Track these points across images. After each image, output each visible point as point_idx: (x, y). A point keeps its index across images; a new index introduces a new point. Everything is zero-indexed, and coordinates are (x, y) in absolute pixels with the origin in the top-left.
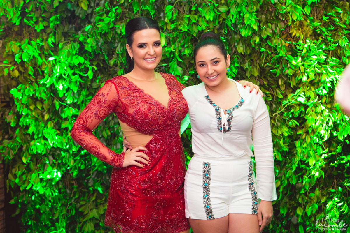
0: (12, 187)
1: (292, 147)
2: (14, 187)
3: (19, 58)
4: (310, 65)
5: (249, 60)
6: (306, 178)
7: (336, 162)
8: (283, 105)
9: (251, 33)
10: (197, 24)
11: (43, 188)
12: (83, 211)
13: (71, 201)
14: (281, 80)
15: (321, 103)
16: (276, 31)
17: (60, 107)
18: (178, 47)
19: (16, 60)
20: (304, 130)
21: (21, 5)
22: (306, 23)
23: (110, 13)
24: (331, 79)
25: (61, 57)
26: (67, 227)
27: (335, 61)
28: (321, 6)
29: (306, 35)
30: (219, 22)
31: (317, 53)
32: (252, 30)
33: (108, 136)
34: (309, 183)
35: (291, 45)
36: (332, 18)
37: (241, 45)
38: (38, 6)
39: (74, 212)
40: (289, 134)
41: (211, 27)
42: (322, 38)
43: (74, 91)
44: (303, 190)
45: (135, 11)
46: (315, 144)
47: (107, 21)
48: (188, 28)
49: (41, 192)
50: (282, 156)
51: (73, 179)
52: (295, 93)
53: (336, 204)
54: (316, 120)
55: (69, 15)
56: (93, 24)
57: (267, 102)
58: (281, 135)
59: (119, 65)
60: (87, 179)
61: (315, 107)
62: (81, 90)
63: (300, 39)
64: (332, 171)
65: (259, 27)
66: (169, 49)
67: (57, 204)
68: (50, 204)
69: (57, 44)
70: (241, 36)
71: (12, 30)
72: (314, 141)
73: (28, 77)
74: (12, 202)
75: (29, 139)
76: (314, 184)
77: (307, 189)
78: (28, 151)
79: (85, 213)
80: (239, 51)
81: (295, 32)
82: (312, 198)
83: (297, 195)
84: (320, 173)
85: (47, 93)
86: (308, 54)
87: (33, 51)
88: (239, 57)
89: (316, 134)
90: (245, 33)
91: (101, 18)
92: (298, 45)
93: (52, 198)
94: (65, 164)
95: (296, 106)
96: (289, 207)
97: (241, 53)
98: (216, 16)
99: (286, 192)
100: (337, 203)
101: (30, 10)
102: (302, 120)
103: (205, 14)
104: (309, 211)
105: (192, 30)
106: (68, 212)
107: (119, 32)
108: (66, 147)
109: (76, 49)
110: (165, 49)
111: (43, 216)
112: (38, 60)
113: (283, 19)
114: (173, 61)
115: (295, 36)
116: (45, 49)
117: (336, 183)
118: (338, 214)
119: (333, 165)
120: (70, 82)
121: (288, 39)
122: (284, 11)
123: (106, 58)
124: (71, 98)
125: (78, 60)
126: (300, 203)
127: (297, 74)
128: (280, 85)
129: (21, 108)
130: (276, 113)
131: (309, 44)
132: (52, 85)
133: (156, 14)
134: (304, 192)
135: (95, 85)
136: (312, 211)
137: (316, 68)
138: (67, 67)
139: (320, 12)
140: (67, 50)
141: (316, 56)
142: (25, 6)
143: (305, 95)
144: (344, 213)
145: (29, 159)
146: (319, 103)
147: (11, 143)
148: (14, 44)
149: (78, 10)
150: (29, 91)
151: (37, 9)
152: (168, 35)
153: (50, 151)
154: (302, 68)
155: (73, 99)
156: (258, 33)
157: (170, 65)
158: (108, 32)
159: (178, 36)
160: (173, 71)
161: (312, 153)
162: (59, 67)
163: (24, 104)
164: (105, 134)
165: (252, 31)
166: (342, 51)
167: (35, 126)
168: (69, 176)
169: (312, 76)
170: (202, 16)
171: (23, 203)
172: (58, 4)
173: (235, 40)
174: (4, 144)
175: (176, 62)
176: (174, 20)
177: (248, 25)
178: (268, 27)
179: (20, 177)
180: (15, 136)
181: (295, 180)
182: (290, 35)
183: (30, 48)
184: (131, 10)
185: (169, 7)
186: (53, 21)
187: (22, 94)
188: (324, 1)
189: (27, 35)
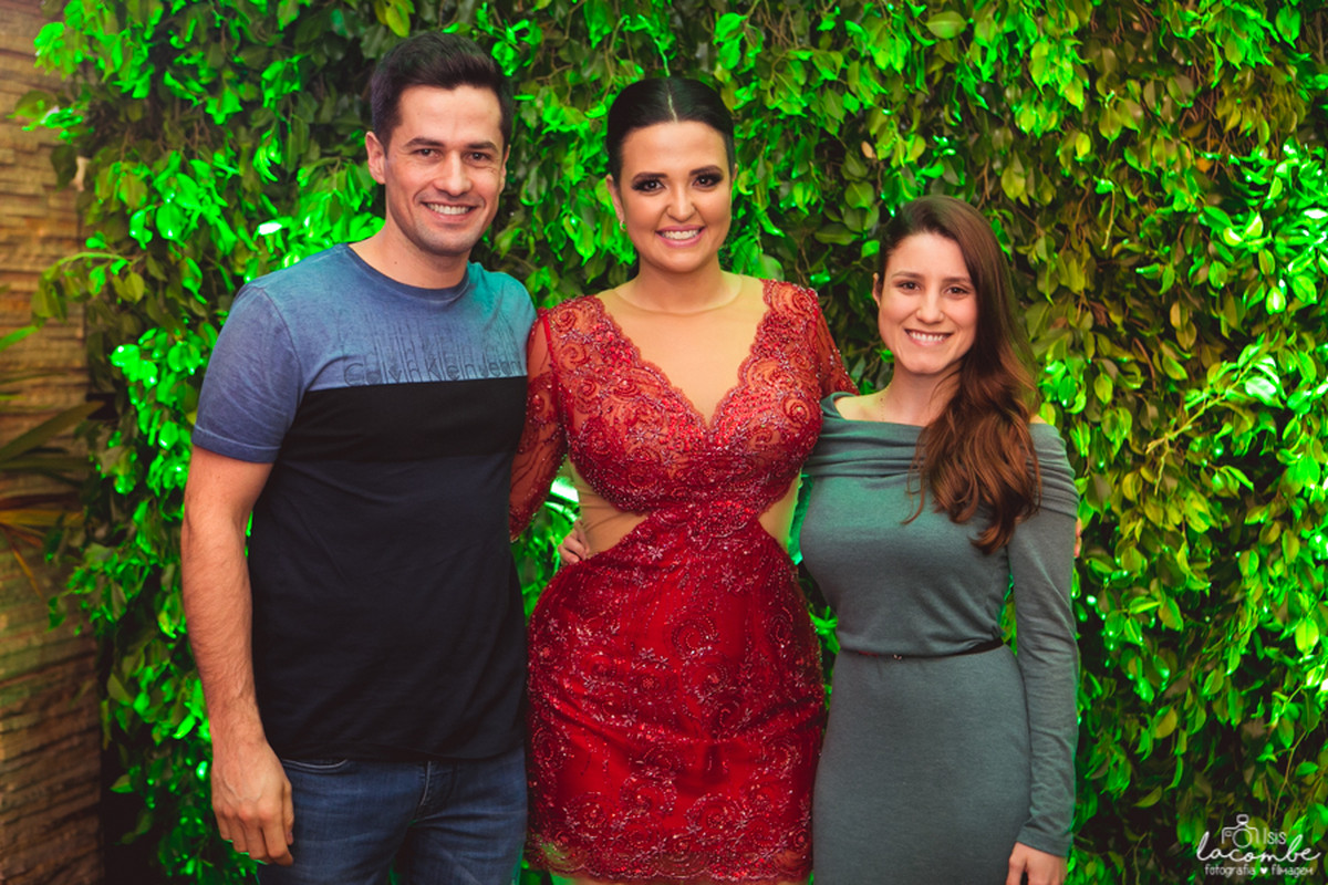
0: (124, 726)
1: (1226, 574)
2: (130, 729)
3: (145, 227)
4: (1298, 249)
5: (1048, 230)
6: (1282, 702)
8: (1187, 407)
9: (1059, 120)
10: (841, 86)
14: (1181, 308)
16: (1159, 112)
18: (766, 179)
19: (133, 233)
20: (1274, 507)
21: (154, 21)
22: (1281, 79)
23: (497, 47)
25: (307, 222)
29: (1282, 125)
30: (929, 79)
32: (1061, 108)
34: (1297, 722)
35: (1220, 168)
37: (1017, 166)
38: (218, 25)
40: (1212, 522)
41: (898, 95)
44: (1270, 748)
45: (596, 40)
46: (1318, 563)
48: (805, 105)
50: (1183, 610)
52: (1236, 361)
54: (1322, 467)
55: (340, 56)
57: (1123, 394)
58: (1179, 527)
59: (533, 251)
61: (1319, 416)
63: (1257, 142)
65: (1091, 94)
69: (290, 170)
70: (1018, 132)
71: (122, 119)
72: (1314, 552)
73: (182, 302)
74: (123, 786)
76: (1317, 724)
77: (1288, 745)
80: (1011, 193)
81: (1235, 116)
82: (1309, 781)
83: (1248, 767)
86: (1291, 203)
87: (201, 201)
88: (1009, 215)
89: (1324, 525)
90: (1034, 119)
92: (1250, 166)
95: (1240, 412)
96: (1215, 816)
97: (1018, 199)
98: (919, 52)
99: (1199, 756)
101: (188, 39)
102: (1264, 467)
103: (874, 45)
104: (1294, 833)
105: (822, 111)
107: (531, 122)
109: (365, 190)
112: (219, 234)
113: (1190, 63)
114: (746, 233)
115: (1236, 129)
116: (245, 191)
121: (1210, 143)
122: (1193, 30)
126: (1257, 799)
127: (1246, 282)
128: (1174, 329)
129: (155, 423)
130: (1160, 441)
131: (1296, 161)
133: (679, 50)
134: (1273, 758)
136: (1308, 835)
137: (1322, 257)
140: (330, 195)
141: (1325, 209)
142: (171, 25)
143: (1278, 368)
147: (116, 557)
148: (127, 172)
149: (376, 31)
150: (184, 357)
151: (216, 34)
154: (1267, 258)
156: (1085, 122)
157: (733, 250)
159: (766, 137)
161: (1306, 600)
163: (167, 407)
165: (1062, 113)
169: (1307, 292)
170: (863, 55)
171: (162, 793)
172: (293, 16)
173: (995, 147)
174: (90, 560)
175: (758, 238)
176: (751, 71)
177: (1046, 86)
178: (1127, 94)
179: (153, 690)
180: (132, 529)
181: (1236, 708)
182: (1219, 125)
183: (186, 189)
184: (580, 33)
185: (729, 21)
186: (277, 80)
187: (159, 366)
189: (176, 137)
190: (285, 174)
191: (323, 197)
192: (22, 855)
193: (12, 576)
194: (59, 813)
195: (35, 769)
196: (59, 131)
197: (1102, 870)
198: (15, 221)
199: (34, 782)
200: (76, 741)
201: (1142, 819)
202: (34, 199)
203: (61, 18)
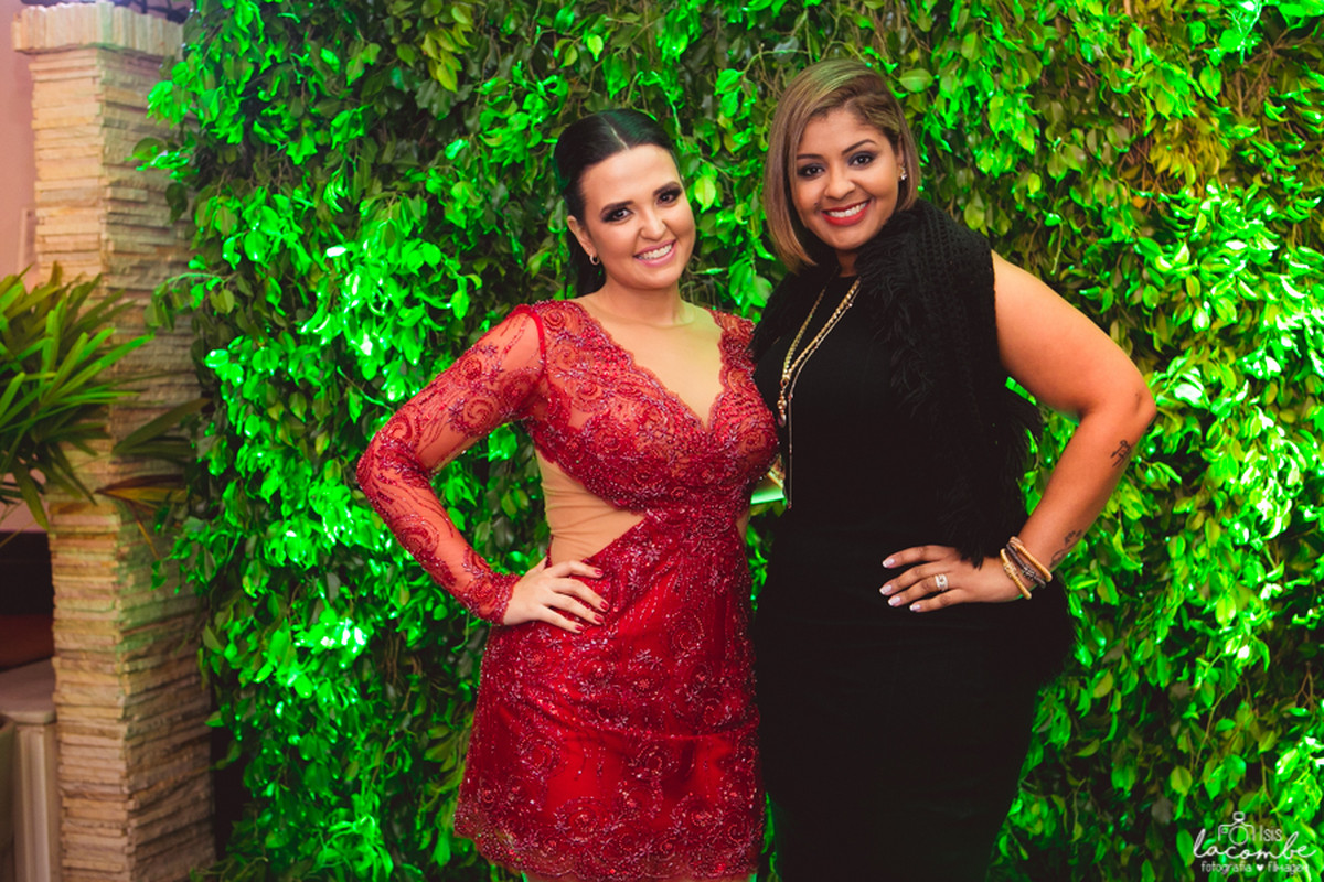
0: (216, 670)
1: (1156, 556)
2: (222, 672)
3: (235, 251)
4: (1220, 275)
6: (1204, 668)
7: (1311, 613)
9: (1013, 162)
11: (310, 679)
12: (439, 760)
13: (399, 725)
14: (1120, 325)
15: (1259, 404)
16: (1099, 156)
17: (363, 413)
18: (758, 212)
19: (225, 256)
20: (1199, 499)
21: (246, 79)
22: (1206, 129)
23: (529, 98)
24: (1298, 321)
25: (365, 246)
26: (386, 811)
27: (1311, 258)
28: (1260, 71)
29: (1206, 169)
31: (1246, 232)
32: (1016, 152)
33: (520, 511)
34: (1217, 686)
36: (1298, 109)
37: (978, 202)
38: (299, 82)
39: (409, 761)
40: (1145, 511)
42: (1264, 180)
43: (408, 357)
44: (1193, 707)
45: (613, 92)
47: (519, 123)
49: (304, 692)
50: (1119, 587)
51: (410, 653)
52: (1165, 371)
53: (1311, 758)
54: (1241, 464)
55: (398, 107)
56: (472, 136)
58: (1116, 515)
59: (559, 271)
60: (453, 654)
61: (1238, 420)
62: (435, 357)
63: (1185, 183)
64: (1297, 644)
65: (1041, 140)
66: (729, 218)
67: (355, 733)
68: (334, 732)
70: (978, 172)
71: (220, 161)
72: (1233, 539)
73: (266, 314)
74: (216, 720)
75: (267, 516)
76: (1234, 686)
78: (262, 554)
79: (445, 768)
81: (1166, 159)
82: (1227, 735)
83: (1174, 723)
84: (1256, 650)
85: (322, 365)
86: (1214, 235)
87: (282, 231)
89: (1242, 515)
90: (992, 161)
91: (501, 116)
92: (1178, 202)
93: (337, 713)
94: (379, 603)
95: (1170, 415)
96: (1145, 765)
99: (1133, 713)
100: (1315, 755)
101: (273, 94)
102: (1190, 464)
104: (1213, 780)
106: (390, 764)
108: (383, 546)
109: (416, 218)
110: (715, 219)
111: (312, 772)
112: (297, 257)
113: (1126, 115)
114: (742, 258)
115: (1167, 171)
116: (319, 221)
117: (1311, 685)
118: (1317, 796)
119: (1302, 621)
120: (397, 330)
121: (1145, 184)
122: (1129, 86)
123: (516, 247)
124: (401, 382)
125: (422, 255)
126: (1181, 752)
127: (1176, 303)
129: (242, 416)
131: (1217, 199)
132: (339, 341)
133: (687, 101)
134: (1196, 716)
136: (1224, 783)
137: (1241, 284)
138: (385, 279)
139: (1255, 91)
140: (386, 223)
141: (1243, 241)
142: (259, 82)
143: (1203, 378)
145: (265, 582)
146: (1252, 407)
147: (208, 529)
148: (221, 204)
149: (426, 89)
150: (266, 361)
151: (298, 90)
152: (728, 171)
153: (332, 558)
154: (1193, 283)
155: (408, 386)
156: (1036, 164)
157: (731, 272)
158: (523, 162)
160: (740, 290)
161: (1225, 580)
162: (357, 279)
163: (252, 402)
164: (511, 505)
165: (1017, 157)
167: (282, 473)
168: (397, 641)
169: (1228, 313)
171: (247, 726)
172: (360, 73)
173: (959, 185)
174: (186, 530)
175: (752, 262)
176: (747, 119)
177: (1001, 133)
178: (1072, 141)
179: (240, 641)
180: (224, 504)
181: (1165, 671)
182: (1151, 168)
183: (270, 219)
184: (600, 86)
185: (728, 76)
186: (344, 127)
187: (245, 368)
188: (1269, 53)
189: (263, 176)
190: (349, 206)
191: (380, 225)
192: (146, 774)
193: (139, 543)
194: (178, 739)
195: (158, 703)
196: (168, 171)
197: (1045, 810)
198: (146, 249)
199: (156, 713)
200: (194, 680)
201: (1081, 767)
202: (164, 230)
203: (169, 79)
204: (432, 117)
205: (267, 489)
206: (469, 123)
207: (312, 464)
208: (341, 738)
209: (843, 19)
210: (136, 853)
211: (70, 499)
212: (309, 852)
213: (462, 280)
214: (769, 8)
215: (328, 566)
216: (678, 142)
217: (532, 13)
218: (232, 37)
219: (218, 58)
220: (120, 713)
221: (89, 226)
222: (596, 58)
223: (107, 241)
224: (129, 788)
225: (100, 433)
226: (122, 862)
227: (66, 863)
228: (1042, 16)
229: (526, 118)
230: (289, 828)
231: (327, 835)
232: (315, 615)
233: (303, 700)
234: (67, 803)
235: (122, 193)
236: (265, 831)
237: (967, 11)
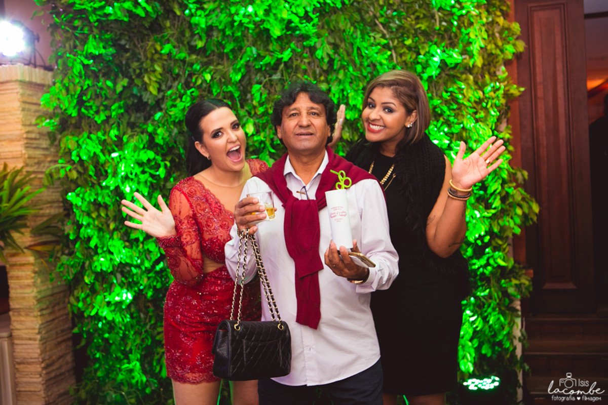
0: (76, 312)
2: (78, 312)
3: (77, 156)
11: (112, 313)
13: (146, 328)
18: (269, 135)
19: (73, 158)
21: (78, 92)
23: (184, 97)
25: (126, 152)
26: (142, 359)
28: (441, 81)
36: (454, 94)
38: (98, 93)
39: (150, 341)
42: (444, 119)
45: (215, 94)
47: (181, 106)
49: (110, 318)
51: (149, 301)
55: (136, 101)
56: (164, 111)
62: (153, 192)
66: (259, 138)
67: (129, 331)
68: (121, 332)
69: (122, 137)
71: (69, 123)
73: (89, 179)
74: (76, 331)
75: (92, 253)
78: (91, 268)
85: (111, 197)
87: (94, 147)
88: (344, 144)
91: (174, 104)
93: (122, 325)
94: (136, 283)
100: (470, 317)
101: (89, 97)
106: (143, 342)
108: (137, 261)
109: (144, 142)
110: (254, 138)
111: (113, 347)
112: (100, 157)
116: (108, 144)
118: (471, 331)
120: (139, 183)
125: (147, 155)
129: (81, 217)
132: (117, 188)
133: (242, 96)
135: (169, 186)
138: (134, 164)
139: (439, 88)
140: (133, 144)
142: (83, 93)
144: (478, 329)
145: (93, 278)
147: (71, 259)
148: (71, 139)
149: (146, 94)
150: (90, 196)
151: (98, 96)
152: (257, 121)
153: (118, 267)
162: (123, 165)
163: (85, 212)
166: (468, 134)
167: (98, 237)
168: (143, 297)
171: (88, 332)
172: (121, 89)
174: (62, 260)
176: (263, 102)
177: (354, 105)
179: (84, 300)
180: (76, 250)
183: (89, 144)
184: (210, 92)
185: (256, 88)
186: (116, 109)
187: (82, 199)
188: (443, 75)
189: (86, 128)
190: (119, 138)
191: (131, 144)
192: (48, 353)
193: (42, 266)
194: (60, 340)
195: (51, 326)
196: (49, 127)
198: (40, 156)
199: (51, 330)
200: (64, 317)
202: (46, 149)
203: (49, 92)
204: (149, 105)
205: (92, 244)
206: (163, 106)
207: (109, 233)
208: (124, 334)
209: (296, 66)
210: (45, 383)
211: (14, 251)
212: (113, 377)
213: (162, 164)
214: (270, 63)
215: (117, 271)
216: (239, 112)
217: (184, 66)
218: (72, 77)
219: (67, 85)
220: (37, 331)
221: (18, 148)
222: (208, 81)
223: (25, 154)
224: (42, 359)
225: (25, 226)
226: (40, 387)
227: (18, 389)
228: (366, 64)
229: (184, 104)
230: (106, 368)
231: (120, 370)
232: (113, 288)
233: (109, 321)
234: (17, 366)
235: (30, 136)
236: (96, 370)
237: (339, 63)
